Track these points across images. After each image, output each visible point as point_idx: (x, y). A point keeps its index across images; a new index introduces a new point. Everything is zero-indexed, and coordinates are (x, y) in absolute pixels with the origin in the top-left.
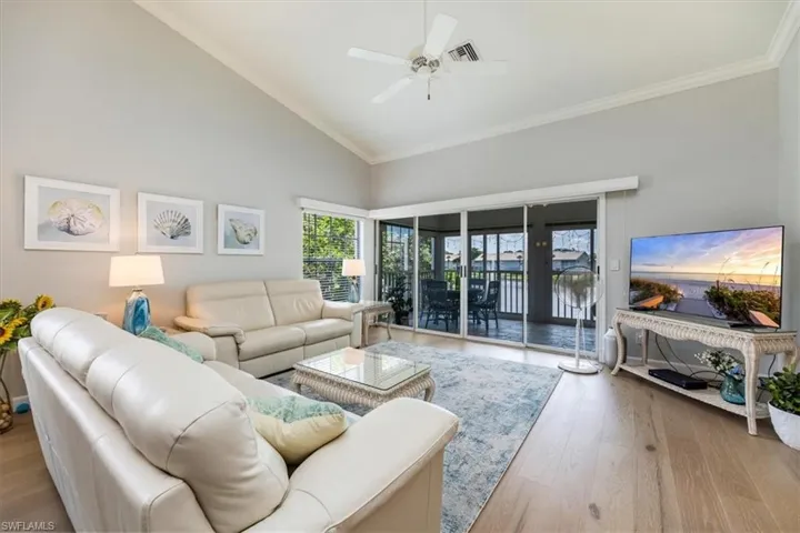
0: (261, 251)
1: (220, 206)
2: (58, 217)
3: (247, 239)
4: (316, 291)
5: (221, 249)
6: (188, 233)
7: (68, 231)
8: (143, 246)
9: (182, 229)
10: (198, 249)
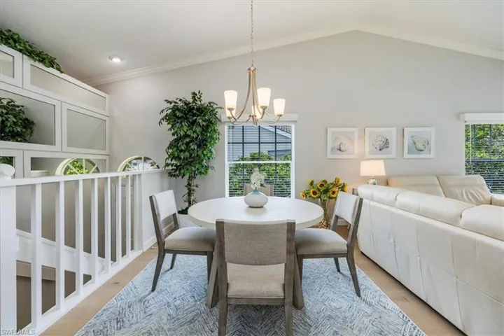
0: (432, 155)
1: (405, 129)
2: (337, 145)
3: (422, 148)
4: (483, 185)
5: (406, 155)
6: (387, 147)
7: (340, 150)
8: (367, 156)
9: (385, 145)
10: (393, 156)
